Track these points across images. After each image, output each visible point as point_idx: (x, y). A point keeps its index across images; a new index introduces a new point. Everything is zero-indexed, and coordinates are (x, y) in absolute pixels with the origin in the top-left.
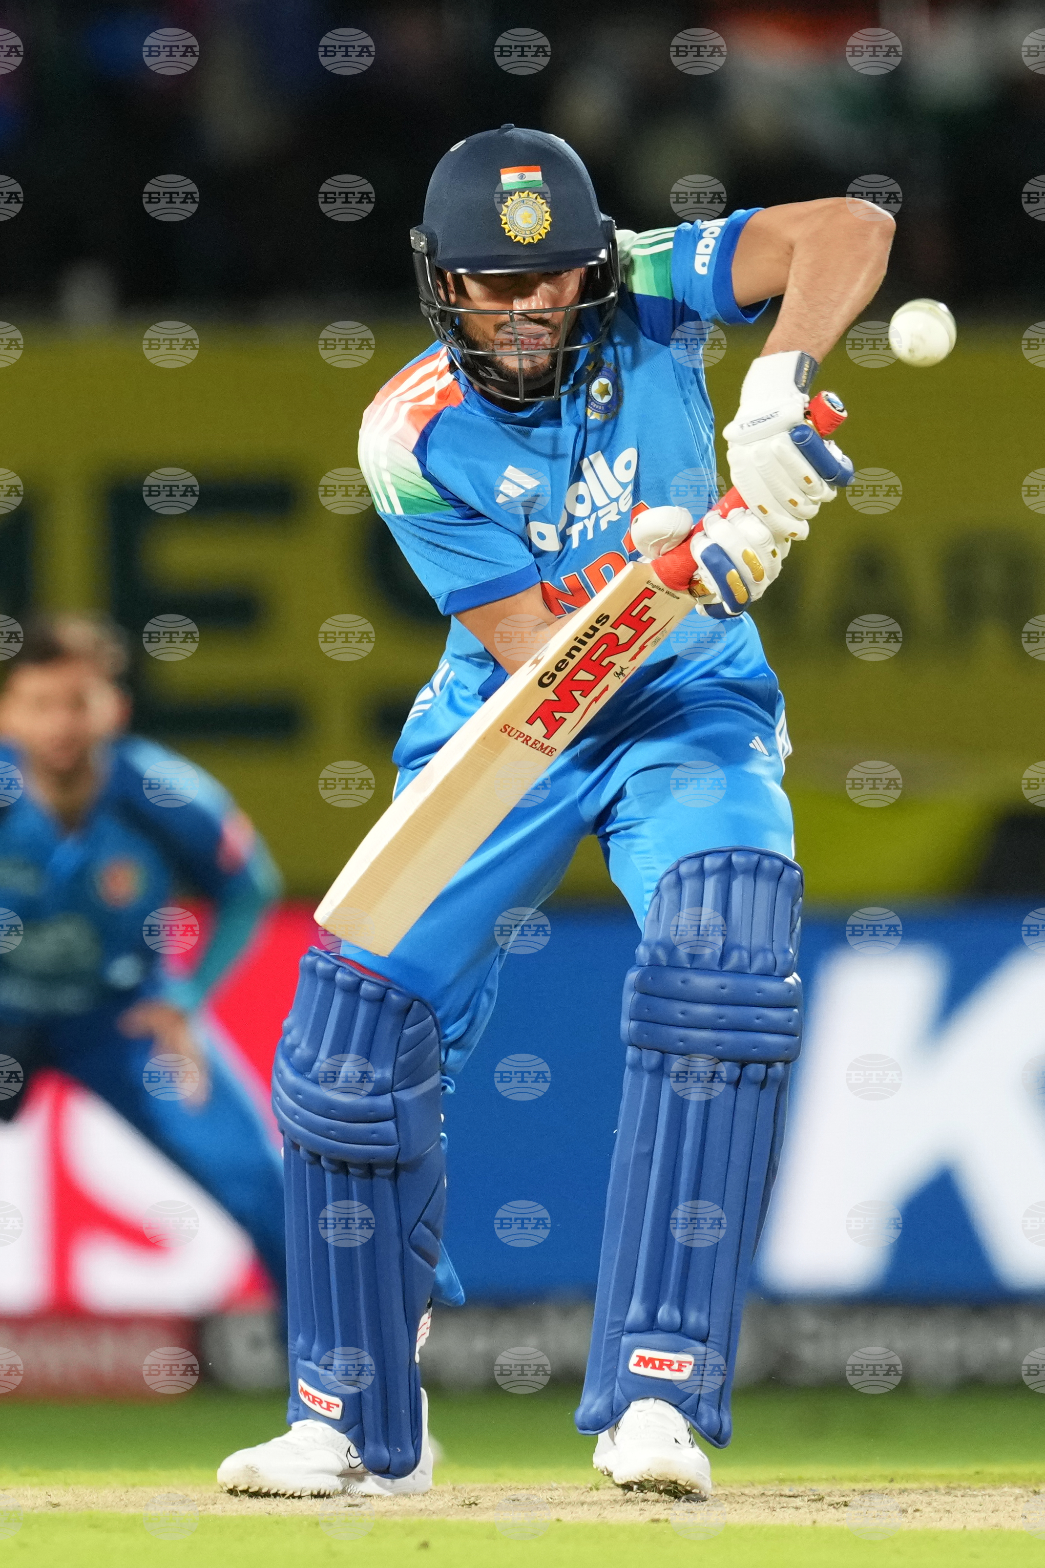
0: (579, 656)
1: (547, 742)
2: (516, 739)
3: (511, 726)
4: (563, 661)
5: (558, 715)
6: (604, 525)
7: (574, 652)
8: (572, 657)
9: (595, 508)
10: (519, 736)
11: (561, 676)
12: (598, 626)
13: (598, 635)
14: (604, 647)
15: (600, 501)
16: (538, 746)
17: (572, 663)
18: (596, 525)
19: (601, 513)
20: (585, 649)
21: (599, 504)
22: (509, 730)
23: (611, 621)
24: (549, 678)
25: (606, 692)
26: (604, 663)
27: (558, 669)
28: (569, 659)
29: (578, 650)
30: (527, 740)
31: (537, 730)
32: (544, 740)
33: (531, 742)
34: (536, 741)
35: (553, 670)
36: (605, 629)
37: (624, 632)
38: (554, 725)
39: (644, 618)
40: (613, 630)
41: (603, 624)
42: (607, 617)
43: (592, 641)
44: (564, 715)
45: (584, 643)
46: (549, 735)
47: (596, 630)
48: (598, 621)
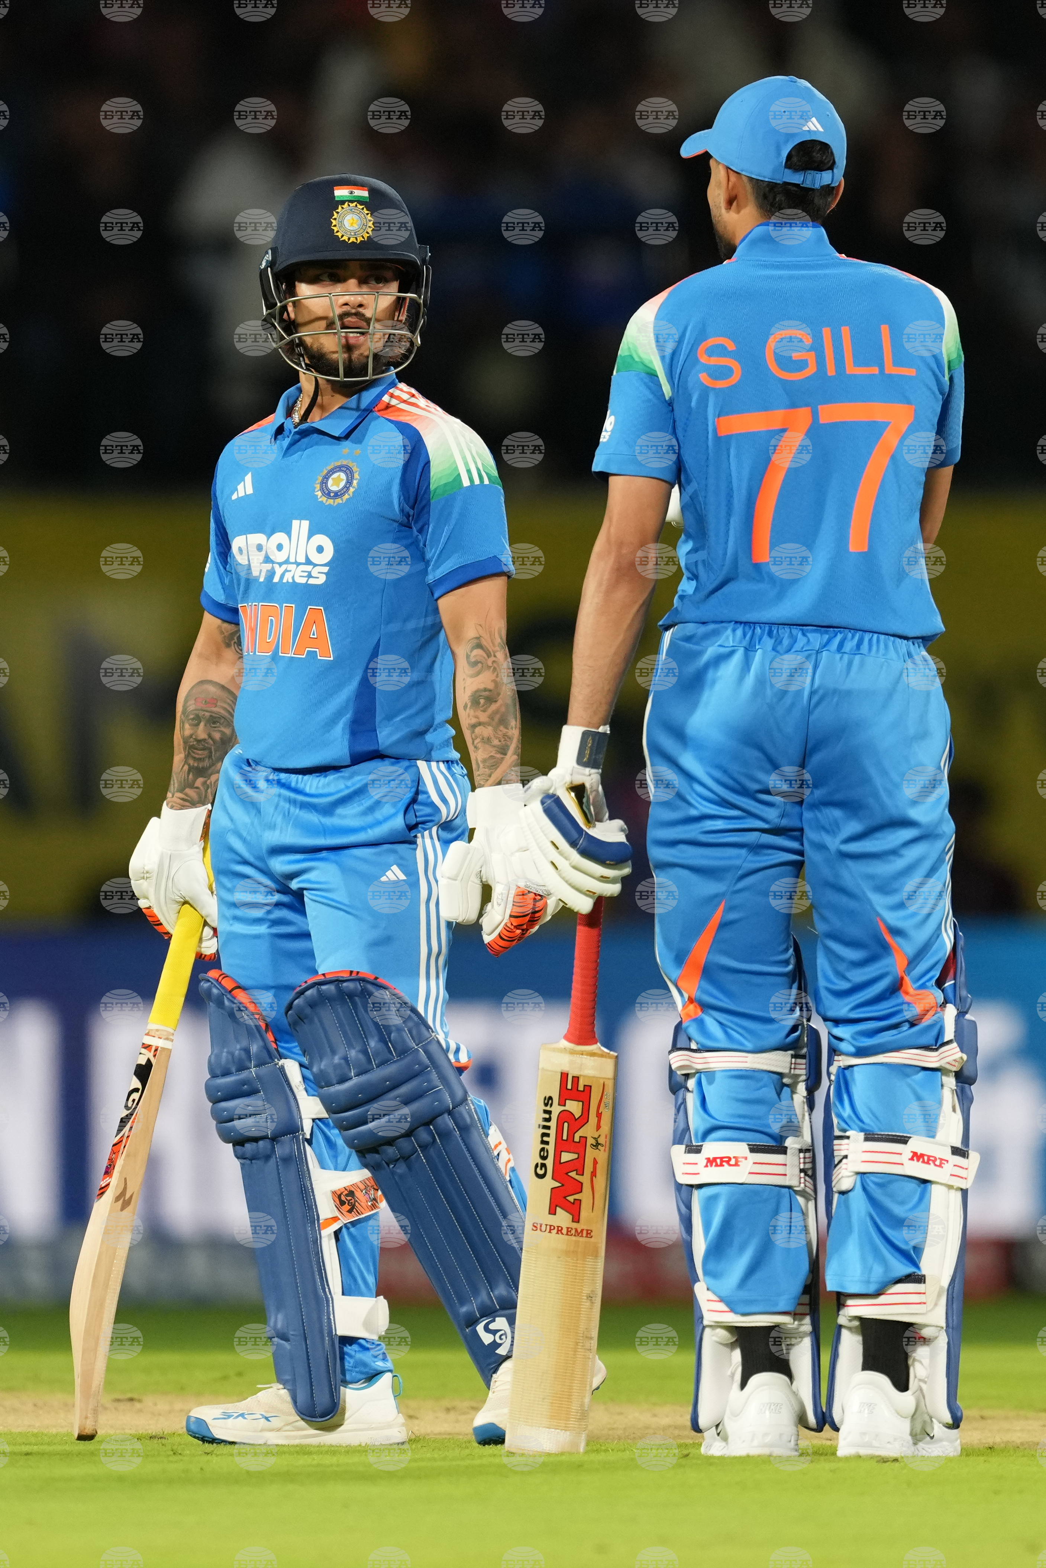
0: (552, 1140)
1: (579, 1227)
2: (550, 1232)
3: (538, 1223)
4: (543, 1149)
5: (571, 1199)
7: (545, 1139)
8: (547, 1143)
10: (550, 1230)
11: (549, 1162)
12: (548, 1108)
13: (554, 1117)
14: (566, 1125)
16: (573, 1232)
17: (551, 1148)
20: (553, 1132)
22: (539, 1226)
23: (556, 1101)
24: (541, 1169)
25: (598, 1166)
26: (577, 1139)
27: (544, 1158)
28: (546, 1146)
29: (548, 1135)
30: (560, 1230)
31: (563, 1218)
32: (575, 1225)
33: (564, 1231)
34: (568, 1228)
35: (540, 1161)
36: (556, 1109)
37: (574, 1107)
38: (574, 1209)
39: (581, 1088)
40: (562, 1108)
41: (551, 1105)
42: (550, 1098)
43: (553, 1124)
44: (577, 1197)
45: (548, 1128)
46: (576, 1219)
47: (549, 1112)
48: (546, 1105)
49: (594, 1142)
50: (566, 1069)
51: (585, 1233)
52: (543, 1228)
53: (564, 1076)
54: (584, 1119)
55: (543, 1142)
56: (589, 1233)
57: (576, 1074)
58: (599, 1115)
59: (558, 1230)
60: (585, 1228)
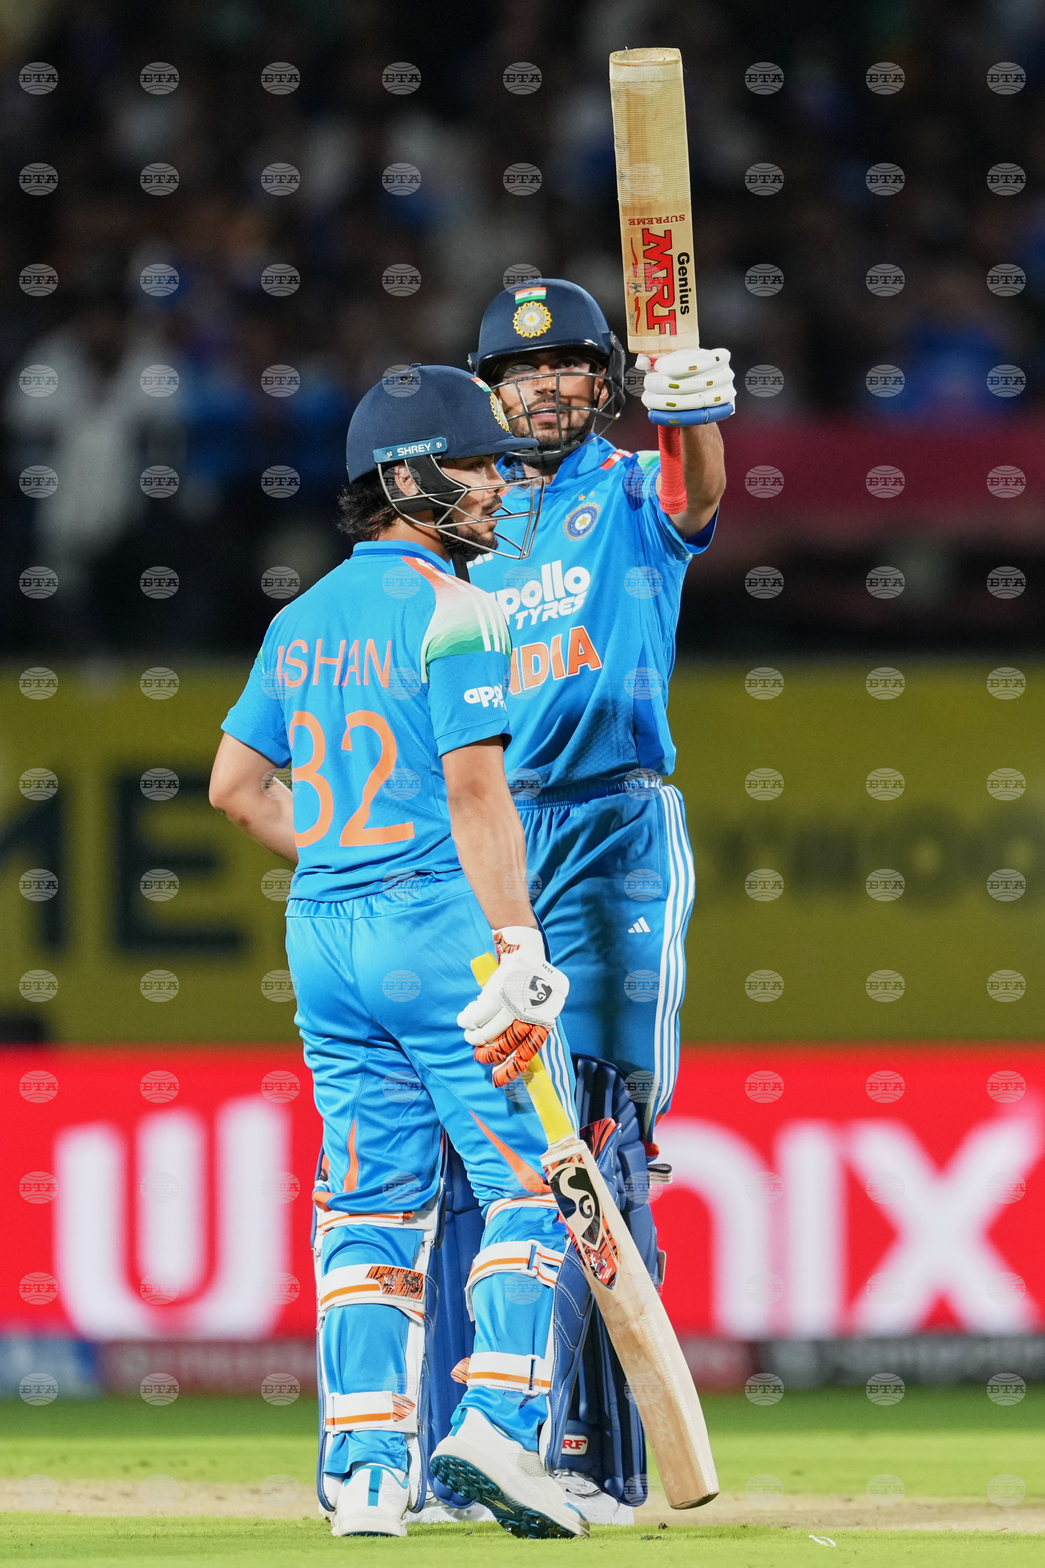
0: (677, 283)
1: (642, 226)
3: (679, 222)
4: (684, 274)
5: (652, 245)
6: (545, 618)
7: (683, 282)
8: (681, 280)
9: (543, 602)
11: (676, 266)
12: (684, 305)
13: (678, 300)
15: (549, 597)
16: (646, 221)
17: (677, 277)
18: (540, 616)
19: (546, 606)
20: (677, 289)
21: (546, 600)
22: (679, 219)
23: (678, 313)
24: (683, 260)
27: (682, 268)
28: (682, 277)
29: (681, 286)
30: (659, 220)
31: (658, 230)
32: (646, 226)
33: (654, 221)
34: (652, 223)
35: (685, 265)
36: (677, 306)
37: (660, 311)
38: (647, 236)
39: (657, 326)
40: (671, 308)
41: (682, 308)
42: (683, 313)
43: (678, 294)
44: (648, 247)
45: (681, 291)
46: (645, 232)
47: (682, 302)
48: (687, 307)
49: (639, 289)
50: (673, 338)
51: (636, 222)
52: (674, 219)
53: (674, 332)
54: (650, 305)
55: (685, 279)
56: (632, 222)
57: (663, 336)
58: (637, 308)
59: (661, 220)
60: (636, 226)
